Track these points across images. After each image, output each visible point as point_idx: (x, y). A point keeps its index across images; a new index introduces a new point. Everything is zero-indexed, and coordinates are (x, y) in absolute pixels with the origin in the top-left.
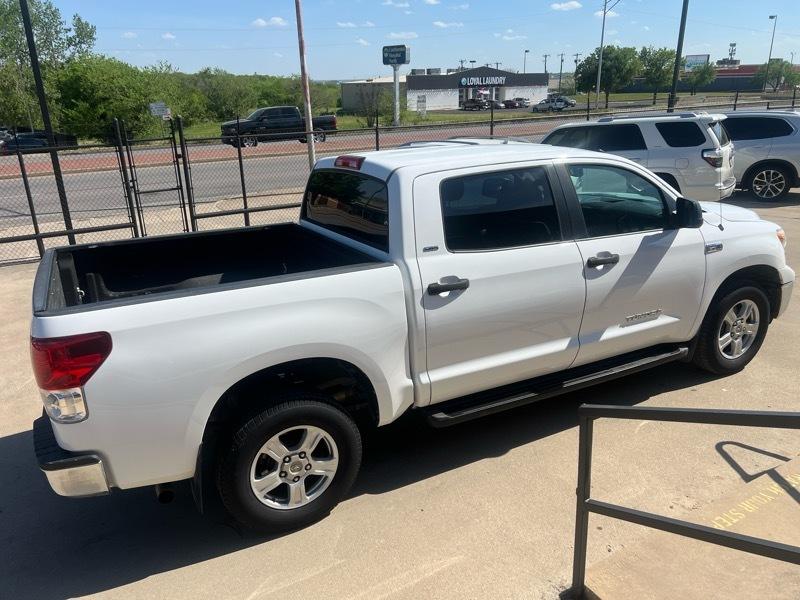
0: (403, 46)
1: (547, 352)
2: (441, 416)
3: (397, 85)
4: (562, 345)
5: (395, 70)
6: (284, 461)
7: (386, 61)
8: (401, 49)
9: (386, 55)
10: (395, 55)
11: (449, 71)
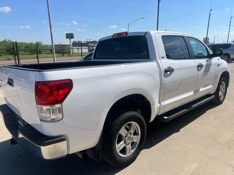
0: (72, 33)
1: (187, 96)
2: (166, 117)
3: (71, 45)
4: (192, 93)
5: (70, 40)
6: (126, 137)
7: (67, 38)
8: (71, 34)
9: (67, 36)
10: (70, 36)
11: (84, 42)
